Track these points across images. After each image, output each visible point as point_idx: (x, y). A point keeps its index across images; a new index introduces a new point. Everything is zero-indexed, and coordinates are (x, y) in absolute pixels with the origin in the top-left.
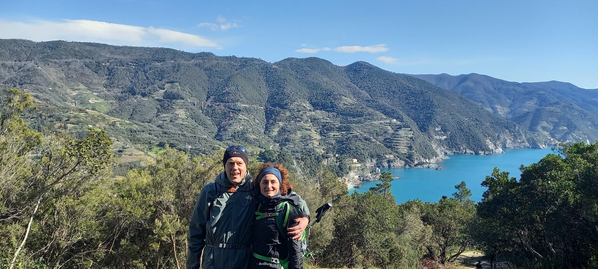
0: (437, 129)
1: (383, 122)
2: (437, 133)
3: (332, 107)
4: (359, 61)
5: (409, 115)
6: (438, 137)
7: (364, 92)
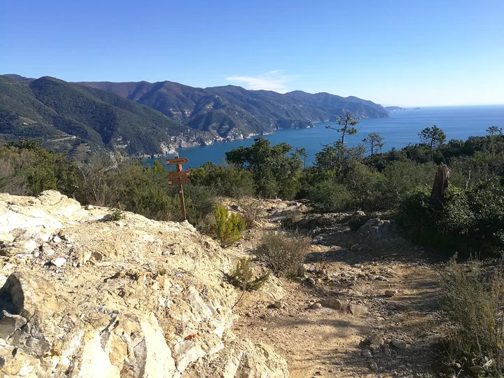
0: (118, 140)
1: (63, 139)
2: (119, 143)
3: (10, 128)
4: (45, 76)
5: (95, 129)
6: (120, 146)
7: (50, 108)
